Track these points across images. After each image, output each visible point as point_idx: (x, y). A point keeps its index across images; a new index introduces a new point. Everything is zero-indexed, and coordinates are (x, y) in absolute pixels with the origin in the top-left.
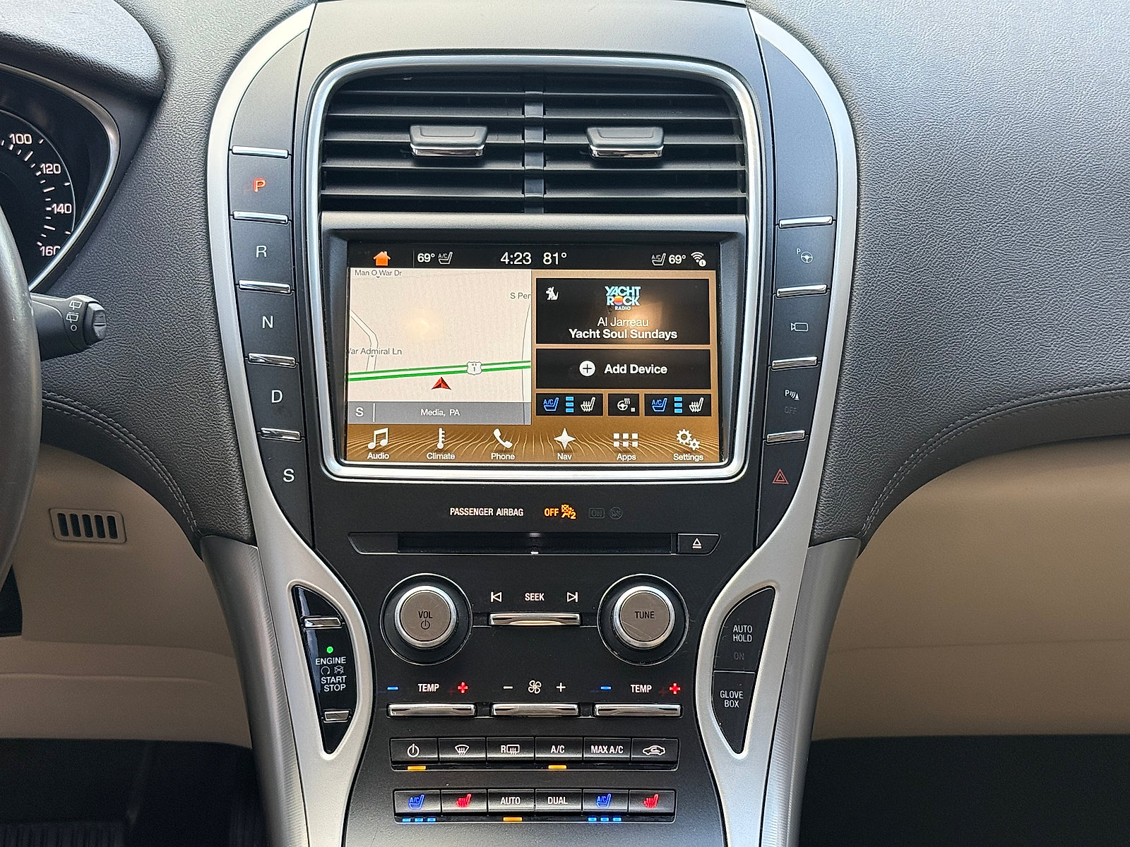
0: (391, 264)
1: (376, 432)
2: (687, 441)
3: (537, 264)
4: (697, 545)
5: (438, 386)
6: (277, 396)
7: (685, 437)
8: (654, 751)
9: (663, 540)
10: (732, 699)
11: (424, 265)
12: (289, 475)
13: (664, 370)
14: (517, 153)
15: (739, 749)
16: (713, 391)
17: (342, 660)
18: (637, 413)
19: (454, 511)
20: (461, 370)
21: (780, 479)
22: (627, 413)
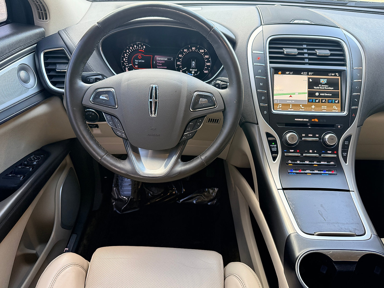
0: (281, 74)
1: (279, 105)
2: (335, 108)
3: (308, 74)
4: (339, 127)
5: (290, 97)
6: (263, 98)
7: (334, 107)
8: (332, 163)
9: (333, 126)
10: (345, 154)
11: (287, 74)
12: (265, 112)
13: (331, 95)
14: (303, 54)
15: (346, 163)
16: (340, 99)
17: (276, 145)
18: (326, 103)
19: (296, 119)
20: (294, 94)
21: (353, 115)
22: (324, 102)
